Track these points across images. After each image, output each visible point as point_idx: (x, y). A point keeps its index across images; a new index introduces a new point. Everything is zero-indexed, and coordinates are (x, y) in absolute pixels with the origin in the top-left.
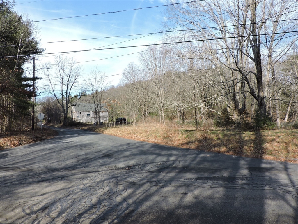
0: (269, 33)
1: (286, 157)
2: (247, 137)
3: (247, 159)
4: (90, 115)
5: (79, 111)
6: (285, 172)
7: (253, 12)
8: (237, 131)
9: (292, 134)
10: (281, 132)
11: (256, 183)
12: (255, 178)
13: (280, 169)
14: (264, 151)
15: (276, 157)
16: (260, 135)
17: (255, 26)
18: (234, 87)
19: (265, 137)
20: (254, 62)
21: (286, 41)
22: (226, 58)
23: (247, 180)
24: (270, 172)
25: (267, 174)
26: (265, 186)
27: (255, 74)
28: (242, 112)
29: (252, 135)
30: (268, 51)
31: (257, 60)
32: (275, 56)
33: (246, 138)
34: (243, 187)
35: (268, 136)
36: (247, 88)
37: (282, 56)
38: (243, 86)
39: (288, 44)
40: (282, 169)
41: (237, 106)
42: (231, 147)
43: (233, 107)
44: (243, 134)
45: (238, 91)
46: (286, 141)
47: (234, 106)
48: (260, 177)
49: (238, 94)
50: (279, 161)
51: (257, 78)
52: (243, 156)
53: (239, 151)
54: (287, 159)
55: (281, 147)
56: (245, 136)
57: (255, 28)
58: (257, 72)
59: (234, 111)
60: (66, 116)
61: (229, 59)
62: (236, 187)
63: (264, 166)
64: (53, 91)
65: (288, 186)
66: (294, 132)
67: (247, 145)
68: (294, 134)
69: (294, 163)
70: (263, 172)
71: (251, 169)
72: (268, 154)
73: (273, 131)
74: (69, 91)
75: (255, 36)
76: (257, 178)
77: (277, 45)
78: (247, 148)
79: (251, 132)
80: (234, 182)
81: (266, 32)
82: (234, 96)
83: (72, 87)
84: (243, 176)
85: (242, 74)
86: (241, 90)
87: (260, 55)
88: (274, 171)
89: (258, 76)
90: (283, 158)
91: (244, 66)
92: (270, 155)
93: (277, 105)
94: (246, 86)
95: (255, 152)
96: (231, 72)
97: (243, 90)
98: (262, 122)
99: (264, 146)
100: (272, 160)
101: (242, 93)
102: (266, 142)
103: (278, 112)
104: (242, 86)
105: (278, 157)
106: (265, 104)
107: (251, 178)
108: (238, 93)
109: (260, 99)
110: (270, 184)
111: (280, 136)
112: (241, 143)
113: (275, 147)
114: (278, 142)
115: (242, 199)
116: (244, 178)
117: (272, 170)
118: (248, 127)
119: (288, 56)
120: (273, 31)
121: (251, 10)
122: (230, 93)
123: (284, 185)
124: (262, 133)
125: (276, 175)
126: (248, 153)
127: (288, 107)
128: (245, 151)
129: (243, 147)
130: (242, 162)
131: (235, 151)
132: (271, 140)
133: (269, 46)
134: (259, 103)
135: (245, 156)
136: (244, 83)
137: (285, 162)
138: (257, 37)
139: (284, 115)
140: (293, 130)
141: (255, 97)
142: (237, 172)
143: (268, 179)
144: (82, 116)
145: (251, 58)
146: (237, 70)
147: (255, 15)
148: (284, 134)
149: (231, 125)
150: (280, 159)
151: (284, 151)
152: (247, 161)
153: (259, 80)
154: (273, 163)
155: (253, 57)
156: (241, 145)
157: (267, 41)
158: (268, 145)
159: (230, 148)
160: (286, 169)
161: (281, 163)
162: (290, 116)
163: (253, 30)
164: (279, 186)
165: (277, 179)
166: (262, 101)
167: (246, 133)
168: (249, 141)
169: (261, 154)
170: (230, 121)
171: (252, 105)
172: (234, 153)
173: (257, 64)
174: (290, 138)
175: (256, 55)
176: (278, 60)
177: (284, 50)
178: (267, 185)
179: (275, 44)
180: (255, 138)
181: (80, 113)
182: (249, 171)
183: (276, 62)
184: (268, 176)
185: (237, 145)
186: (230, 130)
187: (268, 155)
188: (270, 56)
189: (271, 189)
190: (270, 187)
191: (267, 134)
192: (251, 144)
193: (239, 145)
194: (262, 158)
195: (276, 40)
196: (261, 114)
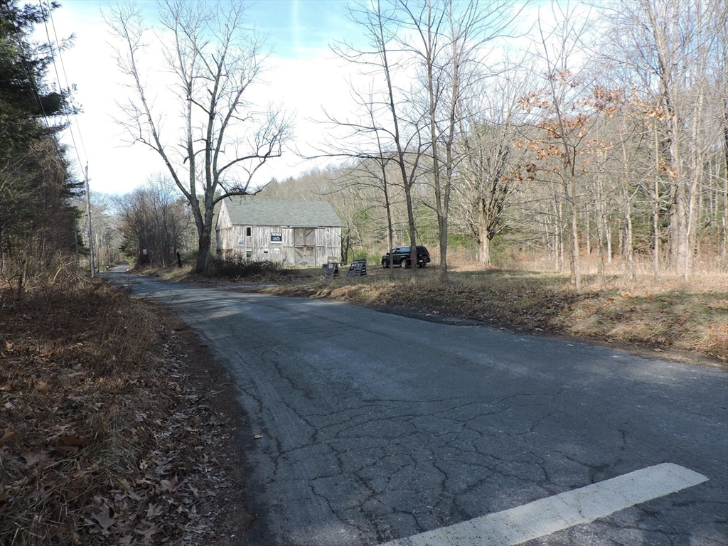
4: (281, 237)
5: (243, 225)
60: (205, 235)
64: (155, 134)
74: (217, 136)
83: (227, 119)
144: (256, 243)
181: (249, 233)
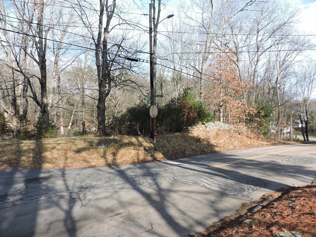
0: (57, 41)
1: (64, 163)
2: (26, 146)
3: (24, 171)
6: (62, 178)
7: (40, 13)
8: (15, 140)
9: (71, 141)
10: (61, 140)
11: (31, 196)
12: (31, 190)
13: (57, 176)
14: (43, 160)
15: (54, 165)
16: (41, 143)
17: (41, 28)
18: (15, 89)
19: (45, 145)
20: (39, 65)
21: (72, 53)
22: (6, 53)
23: (21, 194)
24: (47, 181)
25: (45, 183)
26: (41, 197)
27: (39, 79)
28: (23, 118)
29: (32, 144)
30: (55, 58)
31: (42, 64)
32: (61, 64)
33: (25, 148)
34: (15, 203)
35: (48, 144)
36: (29, 93)
37: (68, 66)
38: (26, 90)
39: (73, 56)
40: (59, 176)
41: (17, 112)
42: (6, 159)
43: (12, 112)
44: (21, 144)
45: (19, 95)
46: (65, 148)
47: (14, 112)
48: (36, 189)
49: (19, 98)
50: (58, 168)
51: (41, 83)
52: (20, 169)
53: (15, 164)
54: (65, 166)
55: (60, 154)
56: (24, 146)
57: (41, 29)
58: (41, 77)
59: (13, 117)
61: (9, 56)
62: (6, 206)
63: (42, 175)
65: (63, 191)
66: (73, 139)
67: (25, 156)
68: (73, 141)
69: (71, 168)
70: (40, 182)
71: (28, 181)
72: (48, 162)
73: (54, 139)
75: (41, 38)
76: (33, 190)
77: (63, 55)
78: (25, 159)
79: (31, 141)
80: (4, 201)
81: (54, 38)
82: (14, 100)
84: (17, 191)
85: (25, 76)
86: (23, 94)
87: (46, 60)
88: (52, 179)
89: (42, 81)
90: (61, 165)
91: (28, 68)
92: (50, 163)
93: (61, 113)
94: (29, 90)
95: (34, 163)
96: (11, 71)
97: (25, 94)
98: (44, 130)
99: (44, 154)
100: (51, 168)
101: (24, 97)
102: (46, 150)
103: (62, 120)
104: (24, 90)
105: (57, 165)
106: (48, 111)
107: (26, 191)
108: (19, 96)
109: (43, 106)
110: (46, 194)
111: (61, 144)
112: (18, 153)
113: (54, 155)
114: (58, 150)
115: (12, 218)
116: (17, 193)
117: (50, 179)
118: (28, 136)
119: (73, 67)
120: (60, 39)
121: (38, 9)
122: (8, 96)
123: (59, 191)
124: (43, 141)
125: (53, 183)
126: (27, 164)
127: (71, 116)
128: (22, 162)
129: (20, 158)
130: (18, 175)
131: (10, 164)
132: (52, 148)
133: (55, 53)
134: (42, 110)
135: (22, 168)
136: (27, 86)
137: (63, 169)
138: (44, 40)
139: (67, 123)
140: (73, 138)
141: (38, 103)
142: (10, 188)
143: (45, 189)
145: (36, 61)
146: (18, 71)
147: (42, 17)
148: (64, 141)
149: (8, 134)
150: (58, 166)
151: (63, 158)
152: (24, 173)
153: (43, 86)
154: (51, 171)
155: (38, 61)
156: (18, 156)
157: (55, 47)
158: (47, 153)
159: (4, 161)
160: (63, 175)
161: (60, 170)
162: (73, 124)
163: (39, 32)
164: (54, 193)
165: (53, 187)
166: (45, 108)
167: (25, 142)
168: (28, 151)
169: (40, 164)
170: (7, 129)
171: (35, 111)
172: (9, 166)
173: (42, 69)
174: (69, 145)
175: (42, 58)
176: (64, 69)
177: (69, 61)
178: (42, 195)
179: (62, 53)
180: (35, 148)
182: (24, 184)
183: (62, 71)
184: (45, 185)
185: (14, 157)
186: (5, 140)
187: (48, 164)
188: (56, 63)
189: (47, 198)
190: (45, 197)
191: (48, 142)
192: (30, 154)
193: (16, 156)
194: (41, 168)
195: (62, 48)
196: (44, 122)
